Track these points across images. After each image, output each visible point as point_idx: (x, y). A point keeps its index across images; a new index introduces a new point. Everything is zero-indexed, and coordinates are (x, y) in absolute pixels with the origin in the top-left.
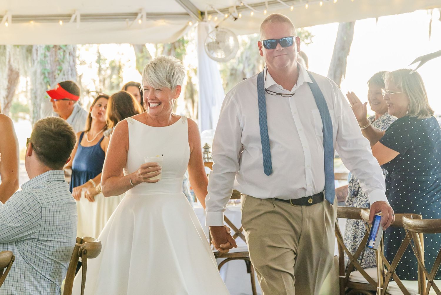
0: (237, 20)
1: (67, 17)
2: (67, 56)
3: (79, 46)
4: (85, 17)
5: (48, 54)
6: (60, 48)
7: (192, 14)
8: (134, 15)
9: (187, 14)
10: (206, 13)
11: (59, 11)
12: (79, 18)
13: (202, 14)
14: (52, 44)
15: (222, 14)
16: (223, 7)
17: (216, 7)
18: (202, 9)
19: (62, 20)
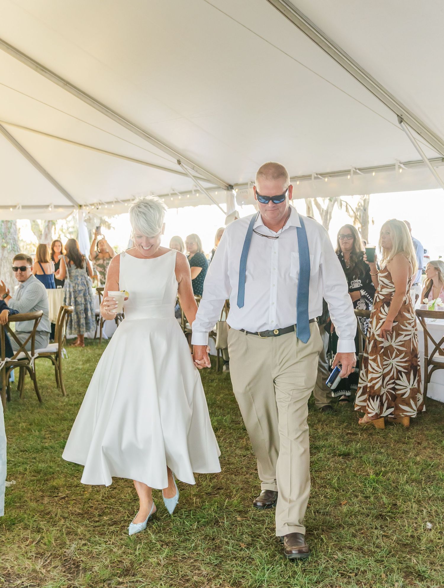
0: (98, 210)
1: (14, 207)
2: (13, 225)
3: (18, 221)
4: (24, 207)
5: (2, 224)
6: (9, 221)
7: (76, 206)
8: (47, 206)
9: (73, 206)
10: (83, 206)
11: (10, 204)
12: (21, 207)
13: (81, 206)
14: (5, 219)
15: (90, 206)
16: (91, 203)
17: (88, 203)
18: (81, 203)
19: (13, 208)
